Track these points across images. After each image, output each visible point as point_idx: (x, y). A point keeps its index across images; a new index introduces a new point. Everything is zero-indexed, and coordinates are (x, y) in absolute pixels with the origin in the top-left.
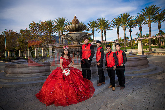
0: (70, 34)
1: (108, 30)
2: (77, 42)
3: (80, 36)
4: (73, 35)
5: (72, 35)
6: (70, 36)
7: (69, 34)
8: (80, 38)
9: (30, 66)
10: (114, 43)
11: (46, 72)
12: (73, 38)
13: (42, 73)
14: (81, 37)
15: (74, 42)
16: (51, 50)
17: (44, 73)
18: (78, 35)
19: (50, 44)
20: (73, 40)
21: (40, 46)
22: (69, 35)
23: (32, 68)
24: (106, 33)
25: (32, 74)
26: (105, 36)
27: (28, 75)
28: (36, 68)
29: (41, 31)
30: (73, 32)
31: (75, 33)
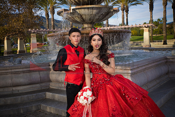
0: (78, 9)
1: (133, 5)
2: (90, 25)
3: (98, 13)
4: (85, 12)
5: (82, 12)
6: (78, 14)
7: (76, 9)
8: (97, 17)
9: (10, 71)
10: (147, 27)
11: (41, 83)
12: (84, 17)
13: (34, 86)
14: (99, 16)
15: (86, 26)
16: (34, 40)
17: (38, 85)
18: (95, 11)
19: (32, 29)
20: (84, 21)
21: (14, 33)
22: (78, 11)
23: (13, 75)
24: (128, 10)
25: (14, 88)
26: (127, 16)
27: (6, 89)
28: (22, 75)
29: (14, 6)
30: (85, 6)
31: (88, 8)
